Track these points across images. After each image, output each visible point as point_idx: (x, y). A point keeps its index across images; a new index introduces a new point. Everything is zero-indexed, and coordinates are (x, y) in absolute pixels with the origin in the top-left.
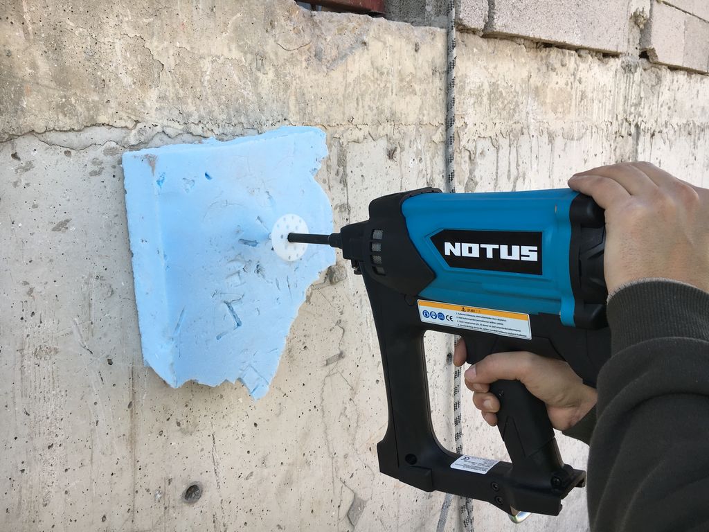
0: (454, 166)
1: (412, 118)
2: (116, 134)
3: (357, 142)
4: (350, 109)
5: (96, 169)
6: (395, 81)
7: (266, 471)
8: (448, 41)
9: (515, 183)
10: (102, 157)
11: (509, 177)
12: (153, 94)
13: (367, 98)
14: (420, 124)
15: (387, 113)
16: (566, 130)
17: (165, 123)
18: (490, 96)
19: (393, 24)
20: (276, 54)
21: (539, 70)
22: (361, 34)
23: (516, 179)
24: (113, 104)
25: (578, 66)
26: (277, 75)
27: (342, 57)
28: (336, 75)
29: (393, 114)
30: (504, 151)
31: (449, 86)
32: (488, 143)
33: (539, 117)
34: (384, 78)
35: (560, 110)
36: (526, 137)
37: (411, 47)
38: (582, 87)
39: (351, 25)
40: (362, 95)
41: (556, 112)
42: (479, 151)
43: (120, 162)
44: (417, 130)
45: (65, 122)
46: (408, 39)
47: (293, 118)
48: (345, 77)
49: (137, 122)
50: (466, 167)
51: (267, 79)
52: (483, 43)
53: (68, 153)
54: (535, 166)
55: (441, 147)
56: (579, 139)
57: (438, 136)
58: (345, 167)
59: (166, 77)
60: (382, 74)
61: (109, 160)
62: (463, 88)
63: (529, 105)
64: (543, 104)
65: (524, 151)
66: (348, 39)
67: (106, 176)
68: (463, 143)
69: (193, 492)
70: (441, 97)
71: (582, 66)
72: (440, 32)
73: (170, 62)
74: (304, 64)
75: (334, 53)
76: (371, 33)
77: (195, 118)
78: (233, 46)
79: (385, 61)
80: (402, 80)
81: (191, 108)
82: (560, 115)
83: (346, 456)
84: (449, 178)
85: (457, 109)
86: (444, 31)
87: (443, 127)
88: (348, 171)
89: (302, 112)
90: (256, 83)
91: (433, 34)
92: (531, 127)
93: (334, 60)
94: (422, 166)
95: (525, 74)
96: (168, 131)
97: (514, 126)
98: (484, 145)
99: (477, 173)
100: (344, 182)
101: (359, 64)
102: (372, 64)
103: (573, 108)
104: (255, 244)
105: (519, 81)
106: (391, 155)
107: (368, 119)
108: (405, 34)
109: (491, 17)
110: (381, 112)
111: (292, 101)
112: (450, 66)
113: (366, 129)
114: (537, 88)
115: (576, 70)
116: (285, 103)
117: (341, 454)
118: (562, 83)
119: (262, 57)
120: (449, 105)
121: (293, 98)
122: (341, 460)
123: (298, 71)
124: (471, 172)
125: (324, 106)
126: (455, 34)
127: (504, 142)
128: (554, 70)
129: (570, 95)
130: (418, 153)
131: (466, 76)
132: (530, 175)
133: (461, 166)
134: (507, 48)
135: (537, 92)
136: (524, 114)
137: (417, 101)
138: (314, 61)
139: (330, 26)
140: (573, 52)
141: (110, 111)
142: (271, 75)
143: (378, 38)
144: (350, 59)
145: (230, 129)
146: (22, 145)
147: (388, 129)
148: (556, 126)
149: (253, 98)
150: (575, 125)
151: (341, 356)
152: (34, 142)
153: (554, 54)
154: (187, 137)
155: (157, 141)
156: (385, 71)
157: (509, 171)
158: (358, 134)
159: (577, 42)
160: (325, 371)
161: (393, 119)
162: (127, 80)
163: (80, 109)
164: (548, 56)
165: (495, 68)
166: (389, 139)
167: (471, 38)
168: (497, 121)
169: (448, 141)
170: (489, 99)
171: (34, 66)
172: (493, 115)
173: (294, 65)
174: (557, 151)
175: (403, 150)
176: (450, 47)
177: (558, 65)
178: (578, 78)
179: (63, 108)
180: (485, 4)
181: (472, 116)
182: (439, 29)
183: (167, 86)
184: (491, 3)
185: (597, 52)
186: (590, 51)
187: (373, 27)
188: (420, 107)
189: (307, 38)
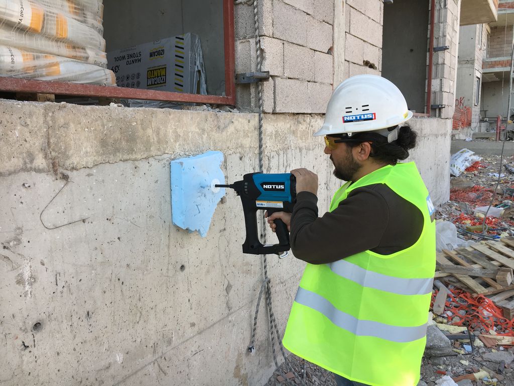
0: (262, 162)
1: (248, 146)
2: (169, 156)
3: (230, 155)
4: (228, 144)
6: (242, 133)
7: (202, 266)
8: (259, 118)
9: (286, 168)
11: (284, 166)
12: (178, 144)
13: (233, 140)
14: (251, 147)
15: (240, 145)
16: (307, 146)
17: (180, 152)
19: (242, 114)
21: (294, 124)
22: (231, 119)
23: (287, 167)
24: (169, 147)
25: (311, 121)
26: (208, 135)
27: (226, 127)
28: (224, 133)
29: (242, 145)
30: (281, 156)
31: (260, 133)
32: (275, 153)
33: (295, 142)
34: (239, 133)
35: (304, 138)
36: (290, 150)
37: (247, 121)
38: (313, 128)
39: (228, 116)
41: (302, 140)
42: (272, 156)
43: (170, 163)
44: (250, 150)
45: (159, 153)
46: (246, 118)
47: (212, 148)
48: (227, 134)
49: (174, 152)
50: (267, 162)
51: (205, 136)
52: (272, 116)
53: (159, 162)
54: (294, 161)
55: (258, 155)
56: (313, 150)
57: (257, 151)
58: (226, 163)
59: (181, 139)
60: (238, 131)
61: (167, 163)
62: (265, 133)
63: (291, 138)
64: (297, 137)
65: (289, 155)
66: (227, 121)
67: (166, 168)
68: (266, 153)
69: (182, 267)
70: (258, 137)
71: (312, 120)
73: (182, 135)
74: (215, 131)
75: (223, 126)
77: (187, 150)
78: (197, 128)
79: (239, 127)
80: (244, 133)
81: (186, 147)
82: (304, 141)
83: (226, 267)
84: (261, 167)
85: (263, 142)
86: (258, 114)
87: (258, 148)
88: (227, 164)
89: (214, 146)
90: (202, 138)
91: (255, 116)
92: (292, 146)
93: (223, 129)
94: (251, 162)
95: (289, 126)
96: (181, 154)
97: (285, 146)
98: (273, 154)
99: (271, 165)
100: (226, 168)
101: (231, 129)
102: (235, 128)
103: (309, 137)
104: (204, 188)
105: (286, 129)
106: (241, 159)
107: (234, 147)
108: (245, 117)
109: (275, 107)
110: (237, 144)
111: (211, 143)
112: (260, 127)
113: (233, 150)
114: (294, 131)
115: (310, 122)
116: (210, 143)
117: (224, 266)
118: (304, 128)
119: (204, 130)
120: (260, 140)
122: (224, 268)
123: (214, 133)
124: (269, 164)
125: (221, 143)
126: (262, 115)
127: (281, 153)
128: (300, 123)
129: (308, 133)
130: (250, 158)
131: (266, 129)
132: (292, 165)
133: (265, 162)
134: (281, 117)
136: (289, 141)
137: (249, 139)
138: (218, 129)
139: (222, 117)
140: (308, 115)
141: (168, 149)
142: (206, 135)
143: (237, 120)
144: (228, 127)
145: (195, 153)
146: (150, 160)
147: (240, 150)
148: (302, 144)
149: (201, 143)
150: (311, 144)
151: (225, 229)
152: (153, 159)
153: (300, 116)
154: (185, 156)
155: (178, 157)
157: (283, 164)
158: (230, 152)
159: (310, 112)
160: (219, 234)
161: (242, 146)
162: (172, 141)
163: (162, 149)
164: (298, 118)
165: (277, 125)
166: (240, 153)
167: (268, 115)
168: (278, 144)
169: (260, 153)
170: (275, 136)
171: (154, 139)
173: (212, 131)
174: (303, 155)
175: (245, 157)
176: (260, 120)
177: (302, 121)
178: (311, 125)
179: (159, 150)
180: (273, 104)
181: (268, 143)
182: (256, 114)
183: (181, 141)
184: (275, 103)
185: (319, 114)
186: (316, 114)
187: (235, 117)
188: (250, 142)
189: (216, 122)
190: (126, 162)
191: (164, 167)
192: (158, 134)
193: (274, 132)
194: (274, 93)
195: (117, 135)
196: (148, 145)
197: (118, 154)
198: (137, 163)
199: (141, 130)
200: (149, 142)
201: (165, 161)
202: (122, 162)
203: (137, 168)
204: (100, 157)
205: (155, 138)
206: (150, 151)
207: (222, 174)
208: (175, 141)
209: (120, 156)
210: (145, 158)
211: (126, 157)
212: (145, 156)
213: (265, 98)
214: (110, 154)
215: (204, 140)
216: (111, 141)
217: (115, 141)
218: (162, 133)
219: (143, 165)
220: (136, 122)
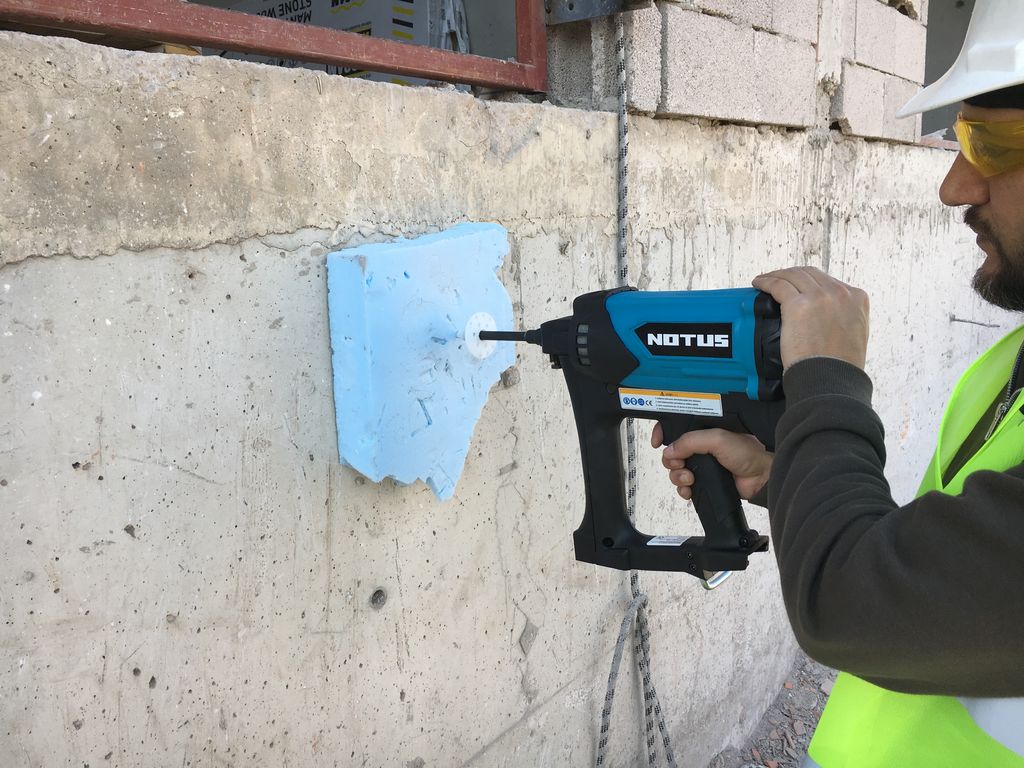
0: (627, 261)
1: (584, 210)
2: (320, 235)
3: (530, 236)
4: (525, 203)
5: (304, 268)
6: (566, 171)
7: (443, 583)
10: (309, 257)
11: (684, 273)
12: (352, 195)
13: (540, 191)
14: (592, 215)
15: (560, 205)
16: (746, 218)
17: (362, 223)
18: (663, 182)
19: (565, 111)
20: (457, 150)
21: (715, 151)
22: (533, 125)
23: (692, 275)
24: (319, 207)
25: (759, 145)
26: (457, 171)
27: (516, 148)
28: (511, 167)
29: (565, 207)
30: (679, 244)
31: (621, 174)
32: (661, 234)
33: (716, 205)
34: (556, 168)
35: (739, 195)
36: (702, 226)
37: (583, 134)
38: (763, 168)
39: (524, 115)
40: (535, 188)
41: (734, 198)
42: (652, 244)
43: (325, 262)
44: (589, 222)
45: (282, 225)
46: (580, 126)
47: (471, 213)
48: (519, 169)
49: (338, 223)
50: (638, 261)
51: (448, 175)
52: (655, 125)
53: (283, 254)
54: (712, 259)
55: (613, 240)
56: (761, 228)
57: (610, 229)
58: (518, 263)
59: (363, 179)
60: (554, 164)
61: (315, 260)
62: (635, 175)
63: (705, 190)
64: (720, 189)
65: (700, 242)
66: (520, 131)
67: (312, 276)
68: (635, 235)
69: (379, 596)
70: (613, 185)
71: (763, 144)
72: (612, 116)
74: (482, 158)
75: (508, 145)
76: (544, 123)
77: (385, 218)
79: (557, 151)
80: (573, 170)
81: (382, 208)
82: (739, 202)
85: (629, 199)
86: (615, 116)
87: (615, 218)
88: (522, 267)
89: (480, 207)
90: (438, 180)
91: (604, 118)
92: (708, 216)
93: (508, 153)
94: (594, 261)
95: (700, 157)
96: (363, 231)
97: (689, 215)
98: (657, 236)
99: (650, 268)
100: (518, 279)
101: (533, 154)
102: (545, 154)
103: (753, 193)
104: (444, 342)
105: (694, 164)
106: (563, 250)
107: (541, 213)
109: (663, 96)
110: (553, 204)
111: (470, 198)
112: (622, 153)
113: (539, 223)
114: (713, 171)
115: (757, 148)
116: (464, 199)
117: (514, 572)
118: (740, 164)
119: (443, 154)
120: (621, 194)
121: (471, 193)
122: (514, 580)
123: (476, 166)
124: (644, 266)
125: (500, 201)
126: (627, 118)
127: (678, 233)
128: (731, 150)
129: (750, 178)
130: (590, 247)
131: (638, 162)
132: (707, 269)
133: (633, 261)
134: (681, 128)
135: (714, 176)
136: (699, 201)
137: (588, 191)
138: (490, 154)
139: (504, 116)
140: (753, 129)
141: (317, 213)
142: (452, 171)
143: (550, 128)
144: (524, 151)
145: (415, 227)
146: (249, 247)
147: (560, 221)
148: (735, 213)
149: (435, 195)
150: (757, 213)
151: (513, 466)
152: (258, 245)
153: (731, 131)
154: (379, 236)
155: (353, 241)
156: (558, 161)
157: (684, 266)
158: (532, 229)
159: (757, 118)
160: (498, 481)
161: (565, 211)
162: (331, 183)
163: (294, 212)
164: (725, 134)
165: (668, 152)
166: (561, 232)
167: (642, 121)
168: (671, 210)
169: (621, 234)
170: (663, 186)
172: (666, 204)
173: (472, 160)
174: (737, 242)
175: (574, 244)
176: (621, 133)
177: (736, 145)
178: (758, 157)
179: (281, 212)
180: (658, 84)
181: (644, 205)
182: (610, 114)
183: (363, 187)
184: (664, 82)
185: (780, 127)
186: (772, 126)
187: (546, 116)
188: (591, 198)
189: (483, 132)
190: (147, 254)
191: (303, 273)
192: (276, 156)
193: (659, 172)
194: (663, 52)
195: (105, 151)
196: (236, 194)
197: (110, 224)
198: (194, 260)
199: (205, 139)
200: (241, 182)
201: (305, 253)
202: (130, 255)
203: (197, 276)
204: (30, 235)
205: (263, 171)
206: (247, 216)
207: (506, 296)
208: (343, 186)
209: (118, 230)
210: (228, 242)
211: (143, 235)
212: (227, 233)
213: (635, 64)
214: (75, 222)
215: (446, 185)
216: (77, 172)
217: (96, 174)
218: (290, 155)
219: (221, 268)
220: (185, 108)
